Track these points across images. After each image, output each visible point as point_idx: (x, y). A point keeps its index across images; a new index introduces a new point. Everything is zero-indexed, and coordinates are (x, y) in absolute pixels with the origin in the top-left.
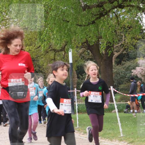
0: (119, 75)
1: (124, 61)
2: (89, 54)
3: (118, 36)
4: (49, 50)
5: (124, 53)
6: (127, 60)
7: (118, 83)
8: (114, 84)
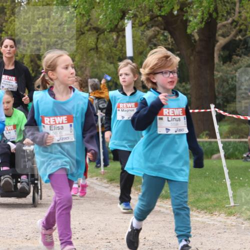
0: (228, 83)
1: (237, 55)
2: (166, 40)
3: (227, 5)
4: (86, 28)
5: (237, 38)
6: (245, 54)
7: (224, 99)
8: (217, 102)
